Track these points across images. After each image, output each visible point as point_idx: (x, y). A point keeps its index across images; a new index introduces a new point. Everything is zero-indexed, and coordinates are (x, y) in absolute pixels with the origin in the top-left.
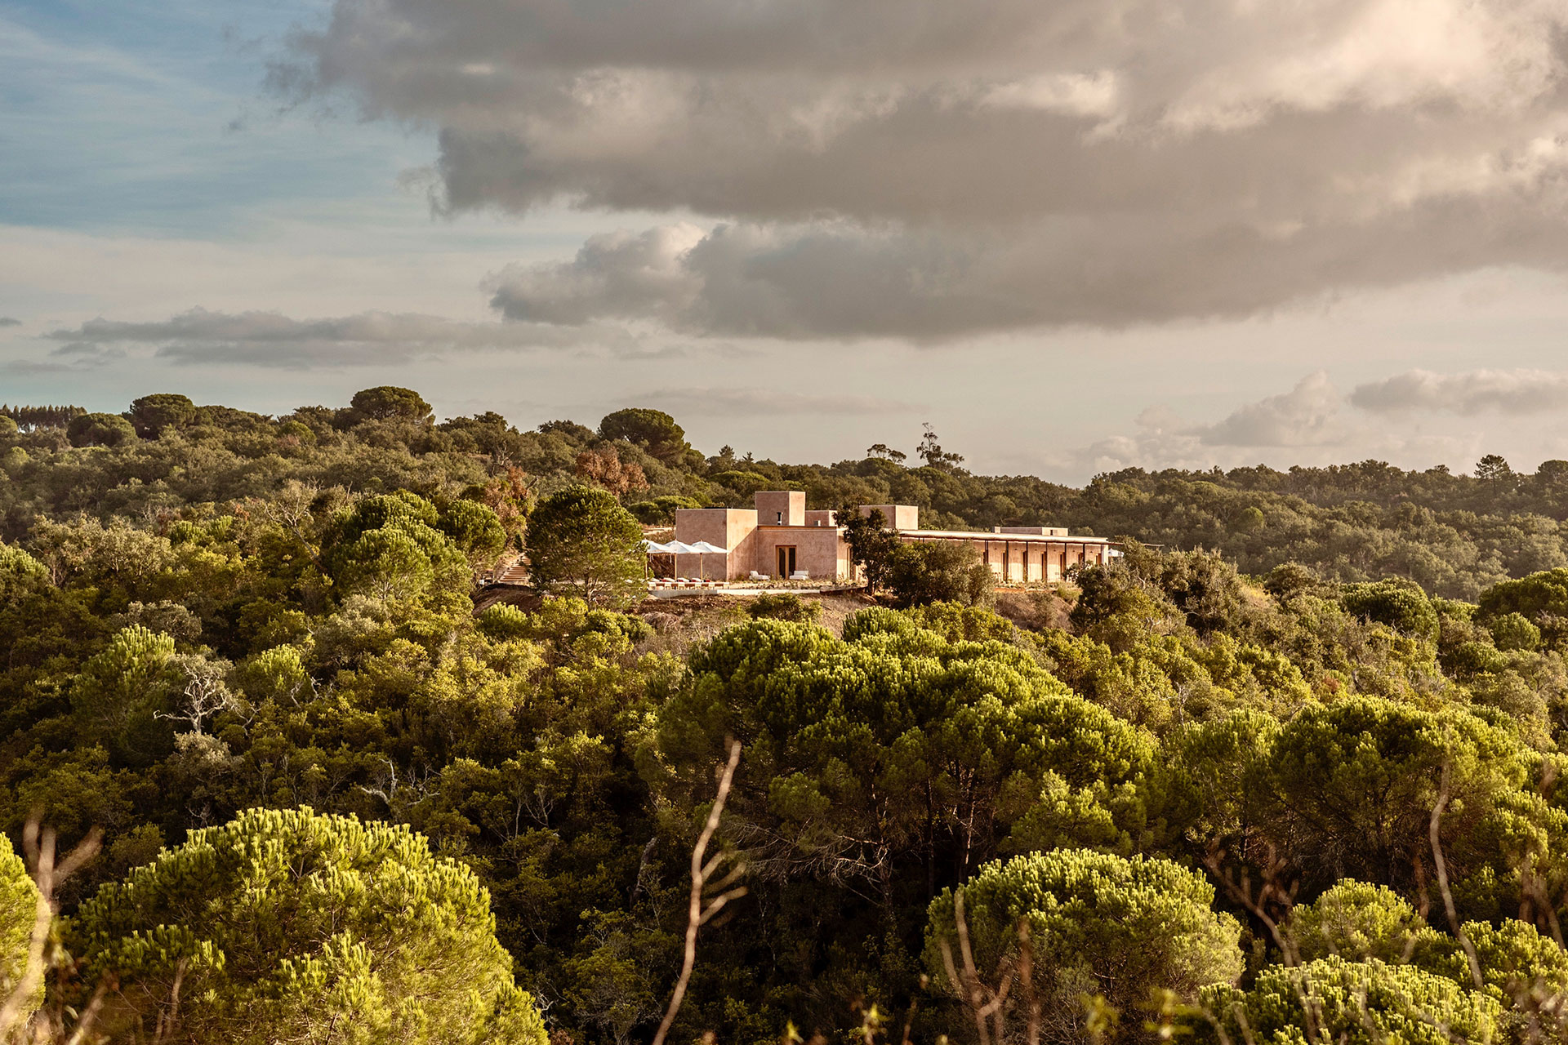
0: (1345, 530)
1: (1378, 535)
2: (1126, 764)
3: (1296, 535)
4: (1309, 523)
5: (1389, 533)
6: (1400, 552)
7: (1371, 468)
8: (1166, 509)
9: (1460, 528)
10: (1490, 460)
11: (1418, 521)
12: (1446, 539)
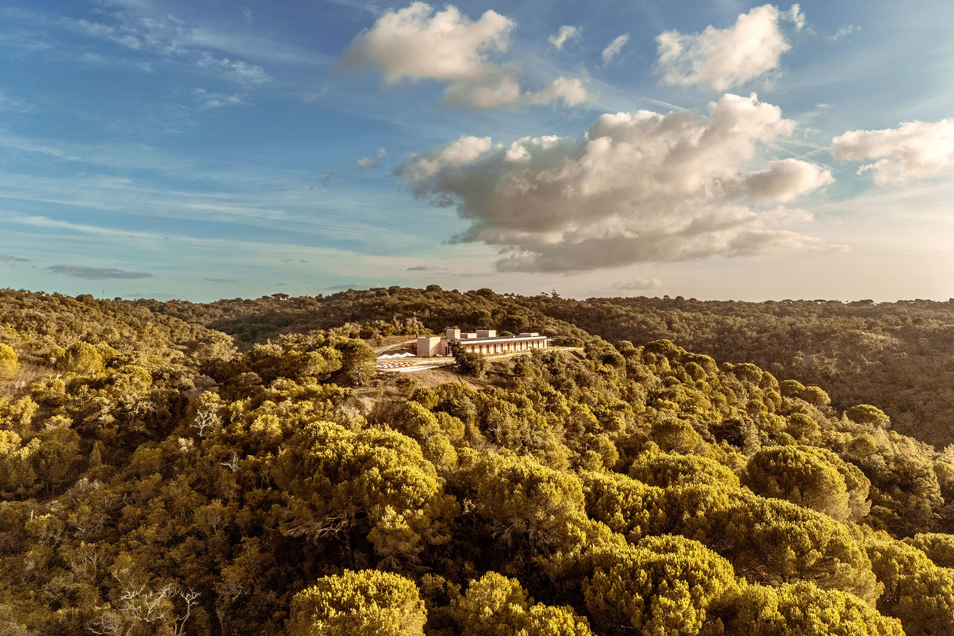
0: (632, 314)
1: (639, 316)
2: (422, 500)
3: (622, 315)
4: (624, 313)
5: (642, 315)
6: (644, 320)
7: (642, 297)
8: (594, 309)
9: (657, 314)
10: (666, 296)
11: (648, 313)
12: (654, 317)
